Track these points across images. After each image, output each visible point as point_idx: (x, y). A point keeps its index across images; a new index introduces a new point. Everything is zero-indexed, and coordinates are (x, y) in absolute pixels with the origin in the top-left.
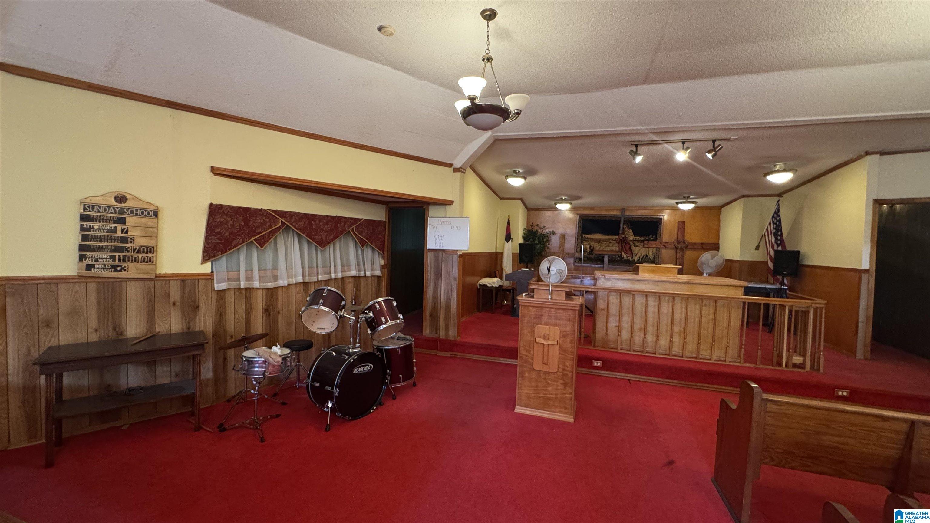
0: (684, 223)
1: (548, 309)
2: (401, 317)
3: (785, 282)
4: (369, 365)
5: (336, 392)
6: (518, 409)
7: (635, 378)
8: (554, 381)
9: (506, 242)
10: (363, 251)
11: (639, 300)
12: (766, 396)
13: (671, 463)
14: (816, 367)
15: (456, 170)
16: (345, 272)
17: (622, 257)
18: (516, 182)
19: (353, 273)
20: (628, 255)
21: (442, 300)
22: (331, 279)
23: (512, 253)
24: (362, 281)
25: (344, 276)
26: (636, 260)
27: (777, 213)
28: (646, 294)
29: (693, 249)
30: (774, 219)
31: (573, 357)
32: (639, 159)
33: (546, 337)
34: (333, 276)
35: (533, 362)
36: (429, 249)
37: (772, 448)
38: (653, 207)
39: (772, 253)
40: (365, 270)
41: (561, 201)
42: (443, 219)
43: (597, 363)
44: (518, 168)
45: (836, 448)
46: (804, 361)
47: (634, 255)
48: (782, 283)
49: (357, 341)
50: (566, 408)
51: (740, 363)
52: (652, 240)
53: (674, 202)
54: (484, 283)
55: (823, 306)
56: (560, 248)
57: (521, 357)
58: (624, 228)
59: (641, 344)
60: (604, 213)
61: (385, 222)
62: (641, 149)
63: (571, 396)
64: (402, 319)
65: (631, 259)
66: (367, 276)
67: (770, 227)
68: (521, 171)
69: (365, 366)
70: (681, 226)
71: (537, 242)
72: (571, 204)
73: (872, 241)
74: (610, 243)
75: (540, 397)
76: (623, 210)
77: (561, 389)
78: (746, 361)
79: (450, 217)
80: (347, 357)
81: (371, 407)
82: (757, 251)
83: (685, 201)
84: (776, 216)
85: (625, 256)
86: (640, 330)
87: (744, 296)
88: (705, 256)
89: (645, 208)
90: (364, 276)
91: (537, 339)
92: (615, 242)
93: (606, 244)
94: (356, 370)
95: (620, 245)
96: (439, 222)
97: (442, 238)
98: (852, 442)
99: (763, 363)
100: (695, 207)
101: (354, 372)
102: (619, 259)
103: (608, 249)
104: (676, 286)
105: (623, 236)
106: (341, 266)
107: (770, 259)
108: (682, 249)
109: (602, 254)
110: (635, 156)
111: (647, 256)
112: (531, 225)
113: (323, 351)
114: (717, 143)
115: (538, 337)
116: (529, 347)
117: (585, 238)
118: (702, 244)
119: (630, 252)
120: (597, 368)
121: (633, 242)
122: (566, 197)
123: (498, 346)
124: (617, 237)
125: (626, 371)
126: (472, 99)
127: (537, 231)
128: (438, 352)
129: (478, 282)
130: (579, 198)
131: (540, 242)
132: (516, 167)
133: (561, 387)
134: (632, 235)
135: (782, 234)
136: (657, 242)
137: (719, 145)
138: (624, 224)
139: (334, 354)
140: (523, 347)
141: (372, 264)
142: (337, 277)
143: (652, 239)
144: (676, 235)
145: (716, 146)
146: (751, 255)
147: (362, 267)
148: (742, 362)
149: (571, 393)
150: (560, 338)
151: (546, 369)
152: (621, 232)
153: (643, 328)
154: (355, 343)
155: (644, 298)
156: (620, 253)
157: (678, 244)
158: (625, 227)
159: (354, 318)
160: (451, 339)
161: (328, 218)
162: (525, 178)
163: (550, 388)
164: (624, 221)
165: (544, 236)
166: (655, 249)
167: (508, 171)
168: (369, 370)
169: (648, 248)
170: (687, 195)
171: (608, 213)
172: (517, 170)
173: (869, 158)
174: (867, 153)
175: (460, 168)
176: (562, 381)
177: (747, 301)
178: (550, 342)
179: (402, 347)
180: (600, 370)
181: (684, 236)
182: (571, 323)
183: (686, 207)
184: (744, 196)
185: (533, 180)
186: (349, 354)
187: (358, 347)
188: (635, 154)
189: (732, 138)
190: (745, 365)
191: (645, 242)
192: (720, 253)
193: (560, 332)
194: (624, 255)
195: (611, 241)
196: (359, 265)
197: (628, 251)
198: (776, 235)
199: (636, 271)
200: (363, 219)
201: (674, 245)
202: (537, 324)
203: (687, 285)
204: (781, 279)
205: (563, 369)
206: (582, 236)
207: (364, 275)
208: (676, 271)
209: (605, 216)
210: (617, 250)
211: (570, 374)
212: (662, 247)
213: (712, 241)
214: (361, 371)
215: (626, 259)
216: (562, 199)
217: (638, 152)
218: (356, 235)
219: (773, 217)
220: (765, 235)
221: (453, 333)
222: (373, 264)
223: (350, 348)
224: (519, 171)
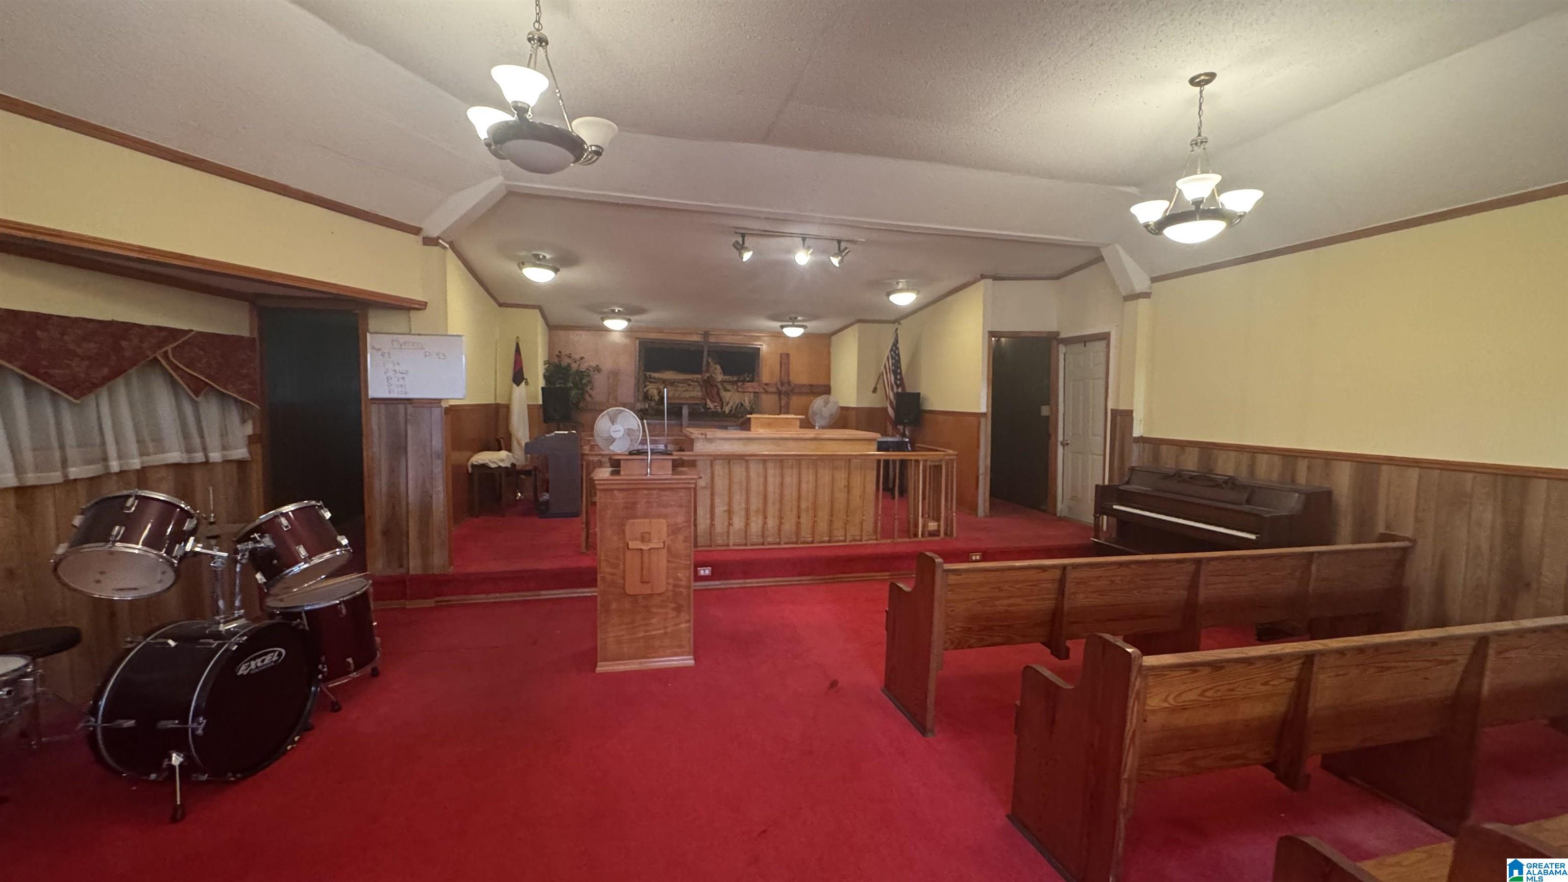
0: (788, 355)
1: (645, 492)
2: (345, 542)
3: (907, 433)
4: (274, 651)
5: (199, 726)
6: (603, 667)
7: (758, 583)
8: (661, 607)
9: (515, 386)
10: (195, 404)
11: (755, 469)
12: (948, 566)
13: (834, 684)
14: (949, 533)
15: (430, 241)
16: (148, 455)
17: (708, 406)
18: (539, 276)
19: (175, 456)
20: (716, 404)
21: (411, 499)
22: (108, 475)
23: (529, 406)
24: (199, 476)
25: (145, 465)
26: (727, 411)
27: (895, 344)
28: (764, 460)
29: (800, 394)
30: (892, 353)
31: (688, 563)
32: (747, 256)
33: (644, 538)
34: (115, 466)
35: (624, 585)
36: (372, 399)
37: (951, 629)
38: (750, 331)
39: (892, 396)
40: (205, 449)
41: (613, 315)
42: (402, 339)
43: (704, 570)
44: (544, 251)
45: (1007, 611)
46: (939, 526)
47: (724, 404)
48: (904, 435)
49: (237, 603)
50: (680, 647)
51: (877, 539)
52: (749, 382)
53: (776, 325)
54: (481, 462)
55: (954, 457)
56: (610, 394)
57: (603, 578)
58: (708, 363)
59: (760, 533)
60: (678, 338)
61: (253, 340)
62: (749, 241)
63: (688, 625)
64: (346, 546)
65: (720, 410)
66: (211, 461)
67: (889, 363)
68: (548, 256)
69: (266, 654)
70: (785, 359)
71: (572, 385)
72: (629, 320)
73: (988, 379)
74: (689, 385)
75: (639, 638)
76: (706, 334)
77: (673, 618)
78: (883, 537)
79: (419, 335)
80: (216, 643)
81: (286, 738)
82: (874, 394)
83: (791, 323)
84: (894, 348)
85: (712, 406)
86: (757, 511)
87: (878, 451)
88: (816, 404)
89: (735, 332)
90: (201, 463)
91: (630, 543)
92: (696, 384)
93: (683, 387)
94: (243, 668)
95: (704, 389)
96: (395, 343)
97: (404, 375)
98: (1019, 601)
99: (900, 537)
100: (803, 334)
101: (240, 673)
102: (703, 410)
103: (687, 395)
104: (803, 444)
105: (708, 375)
106: (138, 442)
107: (890, 404)
108: (787, 394)
109: (680, 404)
110: (742, 251)
111: (742, 405)
112: (557, 356)
113: (131, 642)
114: (843, 245)
115: (632, 540)
116: (617, 558)
117: (650, 377)
118: (811, 386)
119: (718, 400)
120: (705, 578)
121: (722, 384)
122: (621, 309)
123: (536, 570)
124: (699, 376)
125: (746, 575)
126: (521, 110)
127: (569, 365)
128: (407, 602)
129: (468, 460)
130: (640, 311)
131: (576, 385)
132: (541, 249)
133: (672, 614)
134: (721, 374)
135: (901, 371)
136: (755, 384)
137: (846, 248)
138: (708, 355)
139: (172, 643)
140: (605, 560)
141: (224, 434)
142: (125, 468)
143: (748, 379)
144: (778, 372)
145: (842, 248)
146: (870, 401)
147: (197, 441)
148: (879, 538)
149: (689, 621)
150: (668, 535)
151: (646, 590)
152: (704, 369)
153: (761, 509)
154: (231, 606)
155: (761, 466)
156: (704, 401)
157: (782, 386)
158: (710, 360)
159: (225, 554)
160: (436, 572)
161: (90, 326)
162: (556, 270)
163: (654, 621)
164: (709, 351)
165: (581, 374)
166: (752, 395)
167: (523, 253)
168: (276, 661)
169: (744, 392)
170: (793, 316)
171: (684, 339)
172: (542, 254)
173: (983, 282)
174: (983, 277)
175: (438, 238)
176: (673, 605)
177: (882, 458)
178: (652, 545)
179: (347, 600)
180: (710, 580)
181: (788, 375)
182: (684, 509)
183: (793, 332)
184: (859, 321)
185: (570, 275)
186: (218, 636)
187: (240, 617)
188: (740, 248)
189: (860, 240)
190: (883, 541)
191: (739, 384)
192: (832, 398)
193: (668, 526)
194: (710, 405)
195: (690, 382)
196: (186, 436)
197: (716, 397)
198: (895, 373)
199: (745, 425)
200: (192, 331)
201: (777, 388)
202: (628, 519)
203: (814, 442)
204: (902, 431)
205: (675, 586)
206: (645, 375)
207: (204, 460)
208: (798, 423)
209: (678, 343)
210: (700, 396)
211: (684, 591)
212: (762, 390)
213: (822, 382)
214: (257, 667)
215: (713, 410)
216: (613, 311)
217: (745, 245)
218: (176, 368)
219: (891, 350)
220: (882, 373)
221: (439, 562)
222: (227, 435)
223: (219, 623)
224: (544, 257)
